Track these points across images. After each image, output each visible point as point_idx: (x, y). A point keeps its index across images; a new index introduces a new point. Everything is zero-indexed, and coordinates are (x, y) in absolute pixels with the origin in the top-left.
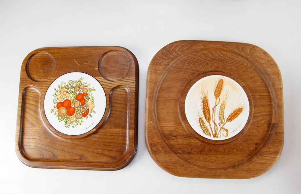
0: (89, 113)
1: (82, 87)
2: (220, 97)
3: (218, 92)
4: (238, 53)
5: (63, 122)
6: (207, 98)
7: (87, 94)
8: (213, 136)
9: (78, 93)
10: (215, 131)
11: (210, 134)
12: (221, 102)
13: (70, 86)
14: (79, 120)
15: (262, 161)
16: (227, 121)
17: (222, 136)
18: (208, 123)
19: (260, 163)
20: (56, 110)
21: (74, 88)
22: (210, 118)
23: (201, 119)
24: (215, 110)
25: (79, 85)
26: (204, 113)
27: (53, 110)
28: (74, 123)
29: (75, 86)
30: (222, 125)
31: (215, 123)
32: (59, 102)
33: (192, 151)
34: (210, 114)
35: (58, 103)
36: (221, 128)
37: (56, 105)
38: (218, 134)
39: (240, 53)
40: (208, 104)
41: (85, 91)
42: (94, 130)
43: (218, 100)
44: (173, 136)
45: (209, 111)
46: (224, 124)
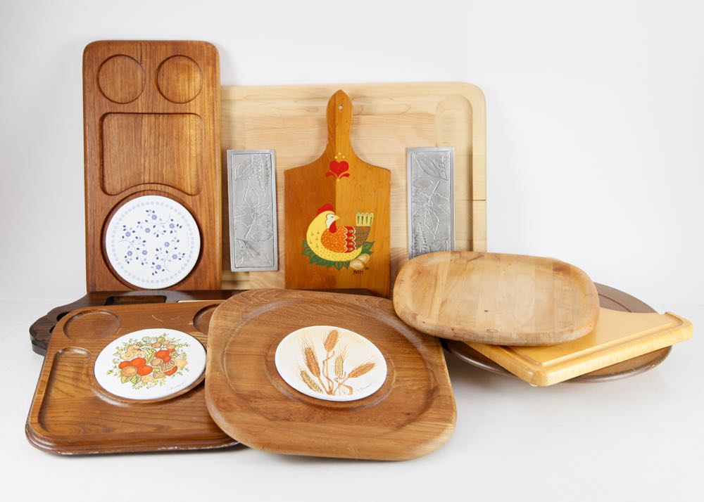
0: (178, 371)
1: (166, 343)
2: (335, 349)
3: (331, 342)
4: (360, 307)
5: (130, 384)
6: (312, 349)
7: (174, 350)
8: (327, 393)
9: (158, 350)
10: (330, 387)
11: (321, 390)
12: (337, 354)
13: (144, 343)
14: (160, 379)
15: (419, 429)
16: (349, 377)
17: (342, 393)
18: (317, 378)
19: (418, 431)
20: (118, 370)
21: (152, 345)
22: (320, 373)
23: (303, 373)
24: (327, 364)
25: (161, 341)
26: (309, 366)
27: (111, 371)
28: (149, 383)
29: (153, 342)
30: (340, 381)
31: (328, 378)
32: (122, 361)
33: (291, 417)
34: (319, 369)
35: (122, 363)
36: (339, 384)
37: (117, 365)
38: (335, 391)
39: (364, 306)
40: (314, 356)
41: (171, 347)
42: (187, 391)
43: (331, 353)
44: (255, 397)
45: (317, 364)
46: (345, 380)
